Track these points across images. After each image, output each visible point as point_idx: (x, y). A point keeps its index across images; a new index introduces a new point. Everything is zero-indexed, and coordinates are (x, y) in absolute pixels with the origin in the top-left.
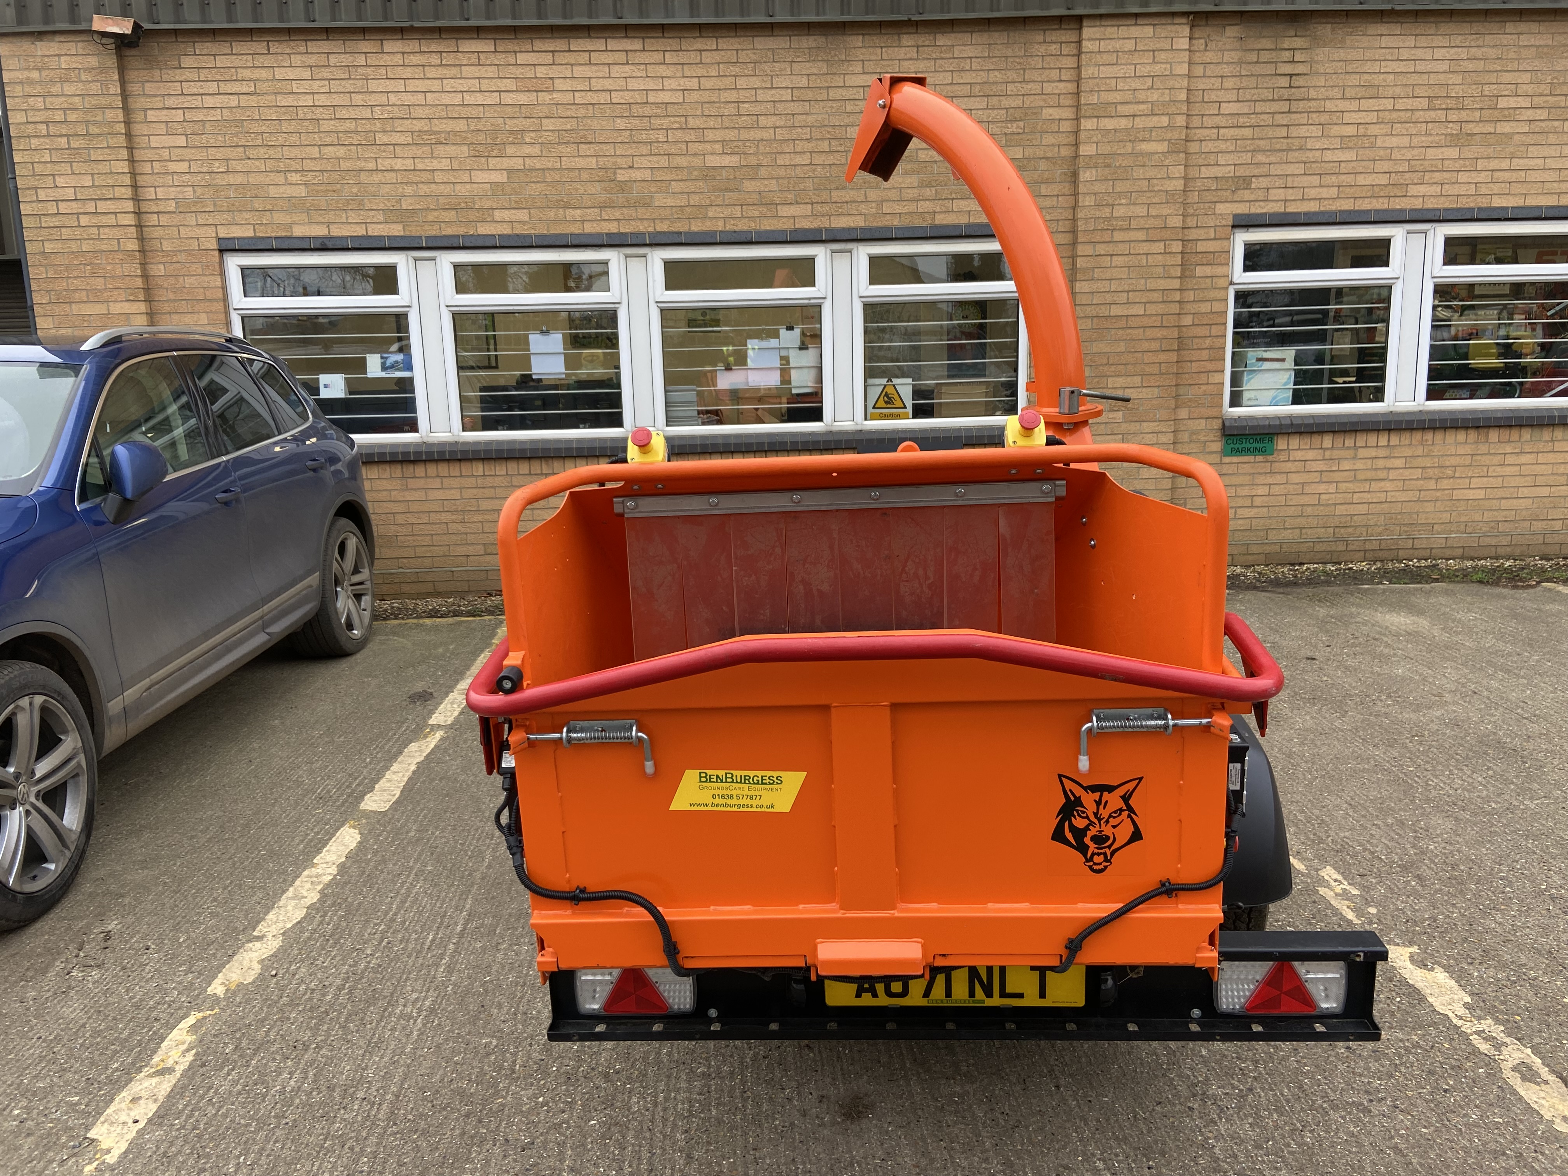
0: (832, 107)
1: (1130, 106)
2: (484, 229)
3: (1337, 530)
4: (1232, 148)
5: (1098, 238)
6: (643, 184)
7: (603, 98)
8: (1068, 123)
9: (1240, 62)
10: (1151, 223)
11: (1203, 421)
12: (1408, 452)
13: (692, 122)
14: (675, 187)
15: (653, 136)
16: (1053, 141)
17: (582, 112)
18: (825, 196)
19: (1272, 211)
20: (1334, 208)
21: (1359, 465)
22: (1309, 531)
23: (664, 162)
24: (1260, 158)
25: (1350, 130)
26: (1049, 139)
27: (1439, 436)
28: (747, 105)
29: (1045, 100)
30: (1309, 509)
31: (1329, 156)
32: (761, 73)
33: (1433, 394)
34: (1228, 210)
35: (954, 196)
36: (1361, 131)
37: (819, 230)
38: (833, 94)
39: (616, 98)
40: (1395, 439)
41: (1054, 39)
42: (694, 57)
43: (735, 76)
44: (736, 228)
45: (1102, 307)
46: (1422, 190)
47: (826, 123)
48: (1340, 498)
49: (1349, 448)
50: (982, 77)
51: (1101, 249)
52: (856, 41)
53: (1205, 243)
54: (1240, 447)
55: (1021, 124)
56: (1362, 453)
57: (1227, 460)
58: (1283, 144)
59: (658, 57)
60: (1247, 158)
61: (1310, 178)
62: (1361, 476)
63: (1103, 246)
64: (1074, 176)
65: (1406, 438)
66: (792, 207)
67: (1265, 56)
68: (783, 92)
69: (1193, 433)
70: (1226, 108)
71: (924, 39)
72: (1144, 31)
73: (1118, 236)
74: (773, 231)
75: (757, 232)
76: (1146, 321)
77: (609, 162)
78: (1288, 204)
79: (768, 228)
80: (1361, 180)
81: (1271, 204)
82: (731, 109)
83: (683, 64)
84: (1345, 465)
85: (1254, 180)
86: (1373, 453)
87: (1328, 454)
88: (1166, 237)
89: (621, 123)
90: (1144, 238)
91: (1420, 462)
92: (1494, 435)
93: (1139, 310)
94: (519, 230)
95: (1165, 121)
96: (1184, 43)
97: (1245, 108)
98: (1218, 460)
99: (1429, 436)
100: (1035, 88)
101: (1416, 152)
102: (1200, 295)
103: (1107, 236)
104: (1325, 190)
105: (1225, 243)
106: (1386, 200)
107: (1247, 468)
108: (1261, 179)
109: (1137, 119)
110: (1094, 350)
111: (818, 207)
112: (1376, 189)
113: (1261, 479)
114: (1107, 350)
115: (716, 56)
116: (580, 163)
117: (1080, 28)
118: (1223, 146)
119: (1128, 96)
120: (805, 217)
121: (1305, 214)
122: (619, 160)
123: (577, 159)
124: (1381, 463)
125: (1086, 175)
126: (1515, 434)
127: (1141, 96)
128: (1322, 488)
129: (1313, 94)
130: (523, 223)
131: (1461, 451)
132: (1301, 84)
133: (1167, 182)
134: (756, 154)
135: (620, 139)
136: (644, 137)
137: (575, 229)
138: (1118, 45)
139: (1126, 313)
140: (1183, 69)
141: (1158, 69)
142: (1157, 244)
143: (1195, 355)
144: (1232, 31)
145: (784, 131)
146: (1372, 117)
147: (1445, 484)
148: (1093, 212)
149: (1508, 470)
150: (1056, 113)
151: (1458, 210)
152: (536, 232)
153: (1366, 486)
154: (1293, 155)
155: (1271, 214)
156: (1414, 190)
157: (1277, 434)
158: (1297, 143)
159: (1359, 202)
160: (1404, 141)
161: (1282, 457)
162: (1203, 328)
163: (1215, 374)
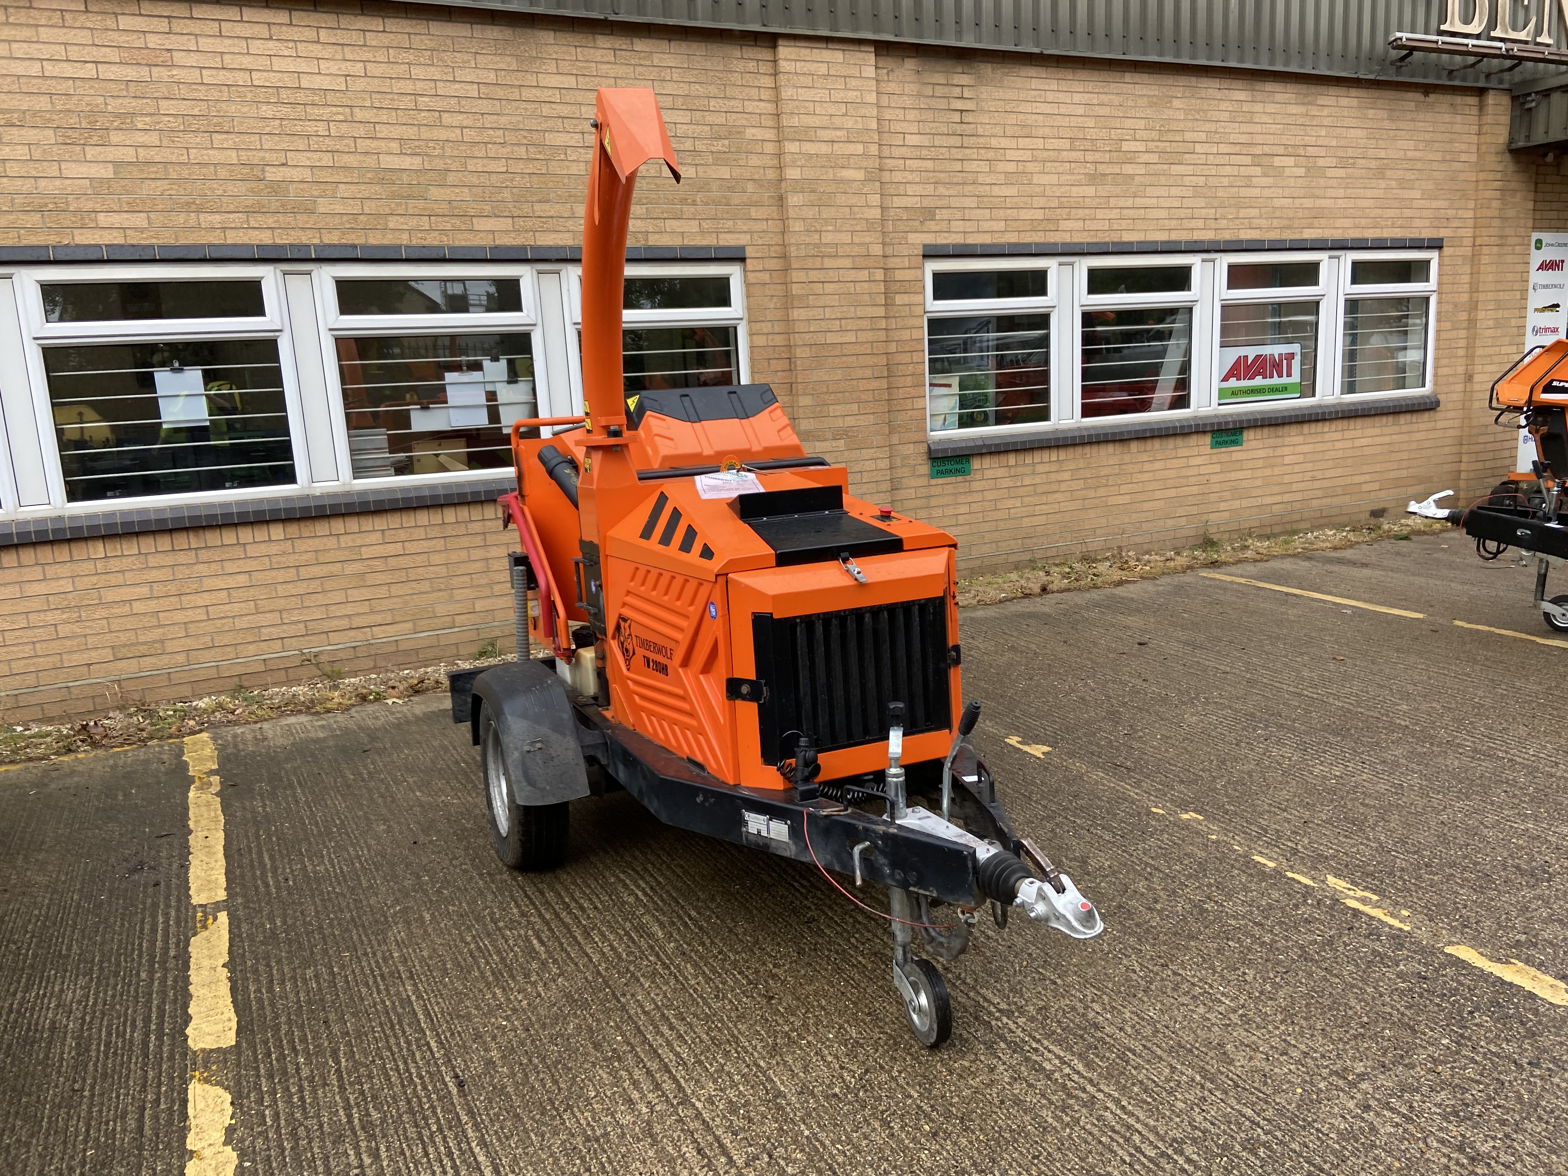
0: (526, 109)
1: (828, 132)
2: (84, 238)
3: (1025, 541)
4: (918, 180)
5: (810, 265)
6: (302, 186)
7: (241, 78)
8: (771, 145)
9: (919, 95)
10: (856, 250)
11: (912, 446)
12: (1072, 466)
13: (359, 115)
14: (343, 191)
15: (311, 128)
16: (759, 163)
17: (215, 94)
18: (526, 209)
19: (955, 241)
20: (1003, 240)
21: (1037, 480)
22: (1003, 544)
23: (327, 160)
24: (942, 190)
25: (1011, 167)
26: (754, 160)
27: (1095, 450)
28: (426, 99)
29: (746, 119)
31: (996, 191)
32: (440, 63)
33: (1088, 411)
34: (920, 239)
35: (665, 215)
36: (1021, 168)
37: (523, 248)
38: (527, 94)
39: (258, 79)
40: (1063, 454)
41: (752, 56)
42: (355, 37)
43: (409, 64)
44: (425, 243)
45: (819, 334)
46: (1069, 225)
47: (521, 126)
49: (1028, 465)
50: (683, 89)
51: (814, 275)
52: (547, 37)
54: (944, 468)
55: (726, 142)
56: (1040, 468)
57: (934, 482)
58: (959, 178)
59: (311, 34)
60: (930, 189)
61: (982, 211)
62: (1040, 490)
63: (815, 272)
64: (781, 201)
66: (491, 220)
67: (939, 91)
68: (468, 87)
69: (905, 457)
70: (912, 140)
71: (620, 42)
72: (834, 56)
73: (828, 263)
74: (470, 248)
75: (450, 248)
76: (858, 349)
77: (256, 157)
78: (966, 236)
79: (463, 243)
80: (1024, 214)
81: (954, 236)
82: (407, 102)
83: (342, 45)
84: (1027, 481)
86: (1047, 468)
87: (1013, 471)
88: (870, 265)
89: (266, 111)
90: (851, 266)
91: (1082, 474)
92: (1134, 446)
93: (850, 337)
94: (134, 239)
95: (859, 149)
96: (870, 72)
97: (925, 141)
98: (926, 483)
99: (1087, 449)
100: (737, 105)
101: (1063, 189)
102: (901, 324)
103: (818, 263)
105: (919, 272)
106: (1043, 234)
107: (950, 489)
109: (836, 145)
110: (814, 379)
111: (521, 222)
112: (1035, 223)
113: (962, 499)
114: (826, 378)
115: (385, 39)
116: (216, 156)
117: (774, 47)
118: (910, 177)
119: (825, 120)
120: (507, 232)
121: (981, 245)
122: (267, 155)
123: (211, 152)
124: (1053, 477)
125: (793, 200)
126: (1149, 444)
127: (838, 121)
128: (1010, 503)
129: (980, 131)
130: (142, 230)
131: (1111, 462)
132: (970, 120)
133: (866, 209)
134: (442, 156)
135: (267, 130)
136: (299, 128)
137: (215, 238)
138: (812, 67)
139: (840, 340)
140: (872, 98)
141: (851, 95)
143: (901, 381)
144: (910, 64)
145: (473, 133)
146: (1027, 155)
147: (1102, 492)
148: (803, 238)
149: (1146, 477)
150: (760, 134)
151: (1097, 244)
152: (160, 242)
153: (1044, 499)
154: (968, 189)
155: (953, 245)
156: (1063, 225)
157: (973, 455)
158: (970, 177)
159: (1022, 235)
160: (1054, 179)
161: (978, 475)
162: (906, 355)
163: (919, 400)
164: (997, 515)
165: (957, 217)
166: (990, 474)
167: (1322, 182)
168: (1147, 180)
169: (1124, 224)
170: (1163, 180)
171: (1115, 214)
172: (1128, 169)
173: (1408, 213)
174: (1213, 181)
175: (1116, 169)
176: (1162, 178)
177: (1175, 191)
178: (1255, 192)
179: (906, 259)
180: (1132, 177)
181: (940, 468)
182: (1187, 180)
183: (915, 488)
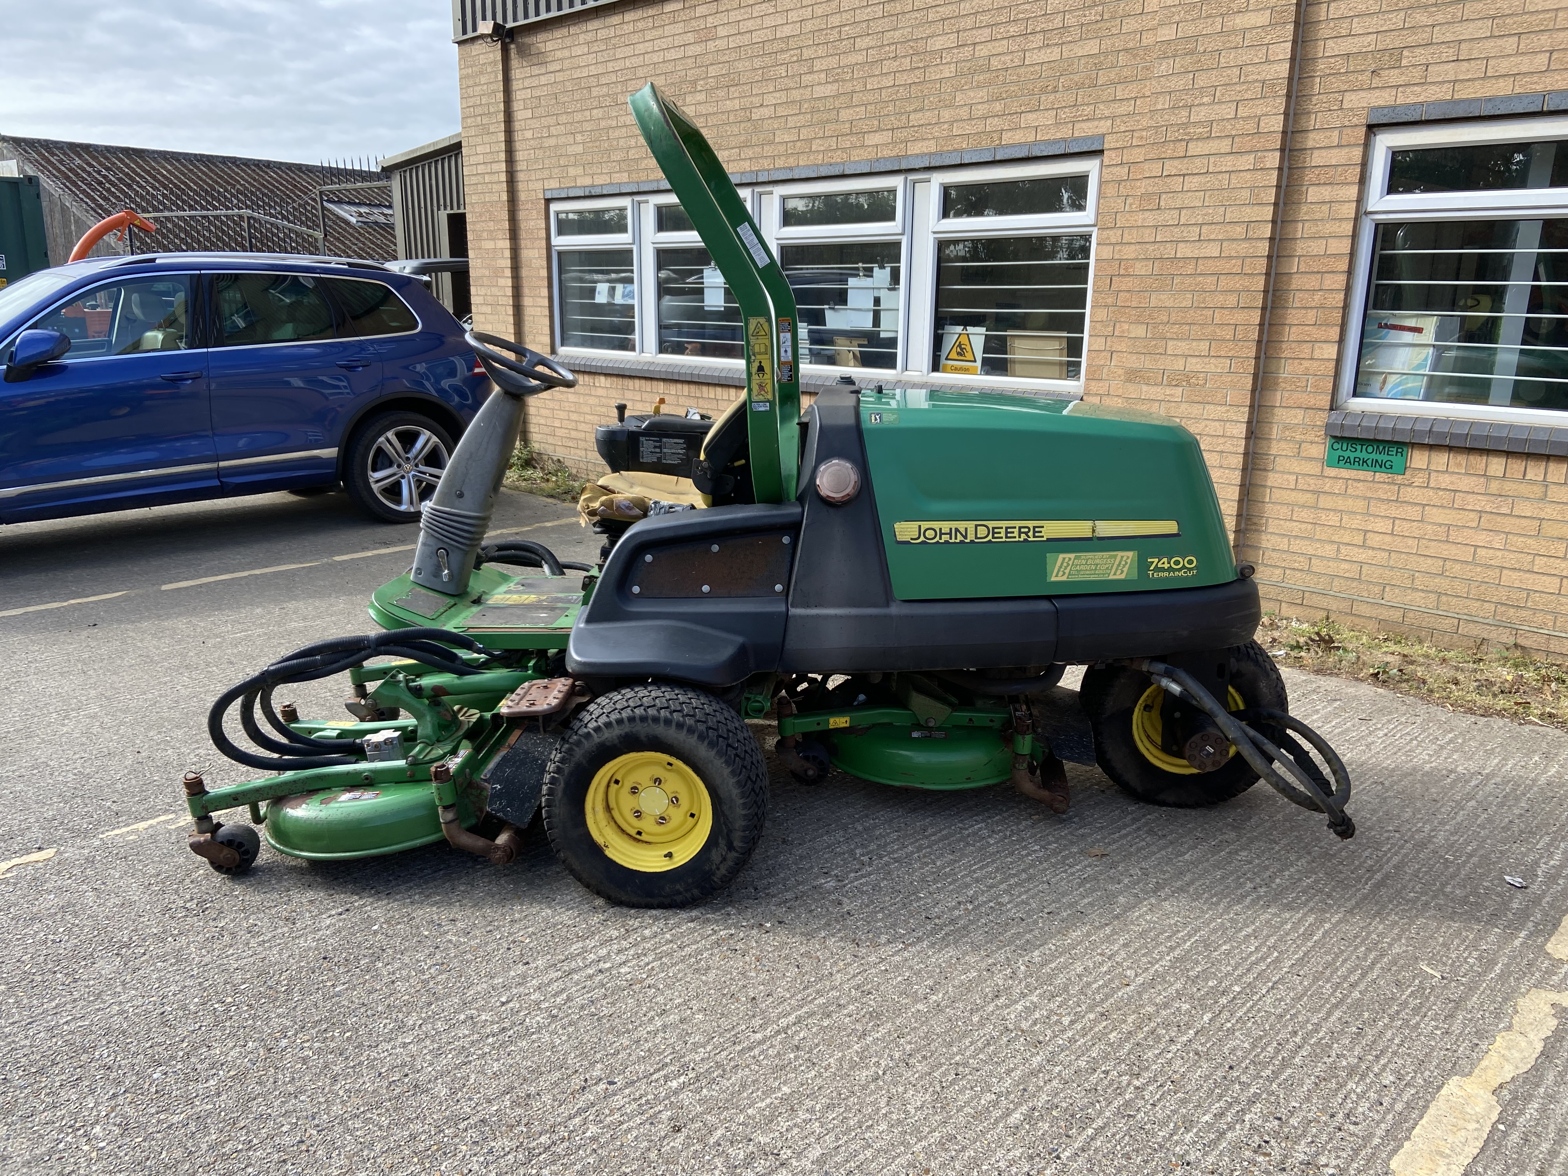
5: (1170, 153)
6: (769, 121)
7: (747, 39)
10: (1239, 128)
13: (806, 53)
14: (791, 121)
15: (778, 71)
17: (733, 56)
18: (904, 120)
19: (1433, 101)
23: (784, 97)
24: (1419, 17)
28: (847, 28)
30: (1456, 567)
34: (1365, 101)
35: (1023, 109)
44: (831, 163)
45: (1168, 245)
48: (1511, 559)
49: (1533, 482)
51: (1171, 167)
53: (1324, 153)
54: (1352, 456)
57: (1333, 472)
60: (1397, 20)
66: (877, 135)
69: (1287, 427)
74: (861, 164)
75: (847, 165)
77: (748, 103)
78: (1461, 86)
79: (857, 160)
81: (1432, 89)
82: (835, 35)
84: (1526, 509)
85: (1407, 52)
87: (1494, 486)
90: (1228, 150)
93: (1213, 250)
98: (1317, 470)
102: (1312, 229)
103: (1180, 150)
104: (1524, 59)
105: (1355, 151)
107: (1361, 489)
108: (1418, 51)
111: (897, 133)
113: (1383, 510)
120: (887, 144)
121: (1488, 100)
122: (754, 99)
125: (1161, 68)
128: (1481, 538)
134: (851, 79)
135: (756, 79)
136: (772, 73)
139: (1196, 254)
142: (1245, 157)
145: (874, 52)
155: (1431, 105)
157: (1413, 445)
161: (1418, 481)
162: (1313, 277)
163: (1324, 346)
164: (1448, 551)
165: (1444, 58)
166: (1445, 481)
179: (1337, 132)
181: (1347, 455)
183: (1297, 475)
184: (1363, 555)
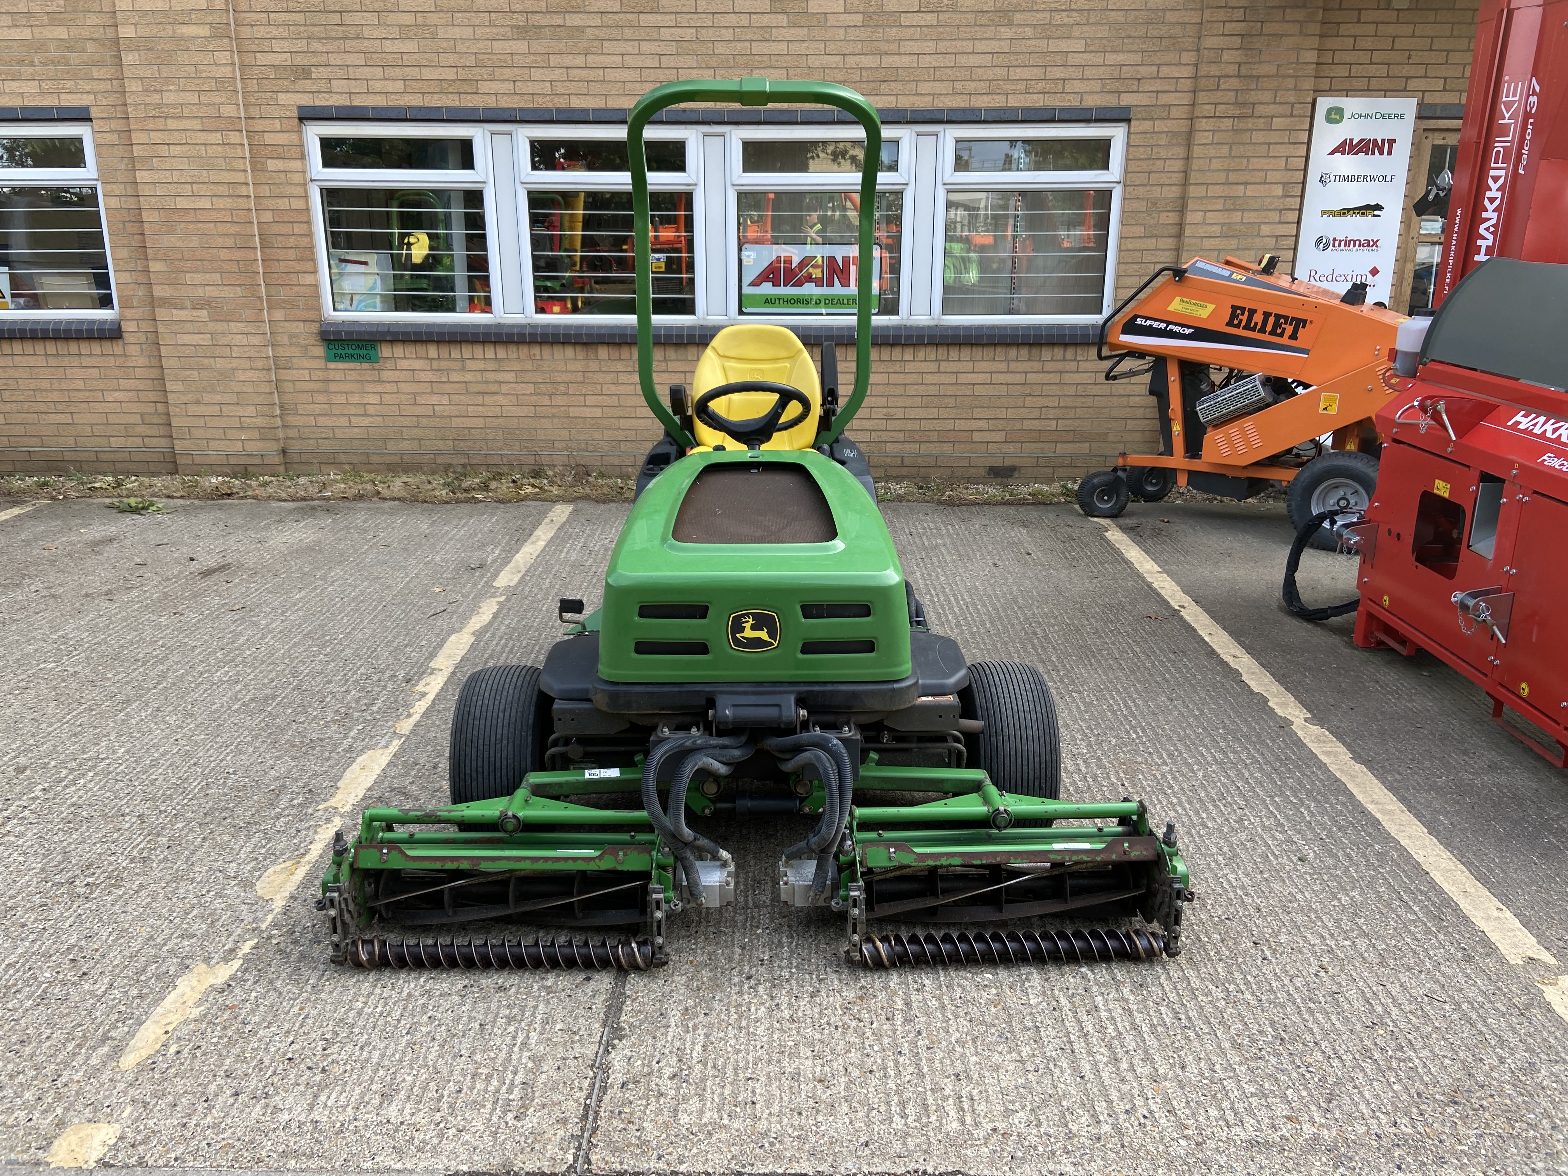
3: (456, 443)
4: (286, 35)
5: (151, 126)
10: (205, 112)
11: (301, 324)
12: (517, 366)
19: (337, 104)
20: (401, 103)
21: (468, 377)
22: (428, 443)
24: (316, 46)
27: (547, 351)
30: (425, 420)
31: (388, 46)
33: (541, 306)
34: (293, 100)
36: (420, 20)
40: (501, 352)
45: (167, 198)
46: (494, 87)
48: (454, 410)
49: (455, 360)
51: (155, 137)
53: (271, 135)
54: (343, 352)
56: (470, 365)
57: (332, 365)
58: (338, 32)
60: (302, 45)
61: (372, 69)
62: (473, 388)
63: (157, 134)
64: (118, 59)
65: (512, 352)
69: (292, 336)
73: (173, 124)
76: (214, 216)
78: (353, 97)
80: (427, 74)
81: (336, 96)
84: (455, 377)
85: (313, 69)
86: (481, 365)
87: (435, 365)
88: (225, 127)
90: (200, 127)
91: (529, 377)
92: (603, 352)
93: (204, 203)
98: (321, 366)
99: (536, 350)
101: (481, 44)
102: (276, 191)
103: (160, 124)
104: (390, 83)
105: (297, 136)
106: (456, 97)
107: (353, 375)
108: (321, 69)
112: (445, 84)
113: (370, 388)
114: (179, 244)
118: (275, 32)
121: (373, 108)
124: (491, 376)
125: (128, 59)
128: (434, 399)
131: (571, 367)
133: (213, 67)
139: (192, 206)
142: (214, 134)
143: (282, 255)
147: (559, 400)
148: (142, 98)
151: (534, 110)
153: (480, 399)
154: (350, 44)
155: (337, 108)
156: (484, 87)
157: (380, 341)
158: (352, 31)
159: (428, 98)
160: (468, 32)
161: (389, 365)
162: (285, 225)
163: (306, 275)
164: (418, 410)
165: (339, 75)
166: (404, 364)
167: (893, 32)
168: (602, 33)
169: (573, 87)
170: (628, 33)
171: (557, 74)
172: (575, 20)
173: (1058, 73)
174: (705, 34)
175: (558, 20)
176: (626, 30)
177: (646, 47)
178: (782, 48)
179: (277, 121)
180: (580, 29)
181: (339, 352)
182: (665, 33)
183: (309, 369)
184: (366, 421)
